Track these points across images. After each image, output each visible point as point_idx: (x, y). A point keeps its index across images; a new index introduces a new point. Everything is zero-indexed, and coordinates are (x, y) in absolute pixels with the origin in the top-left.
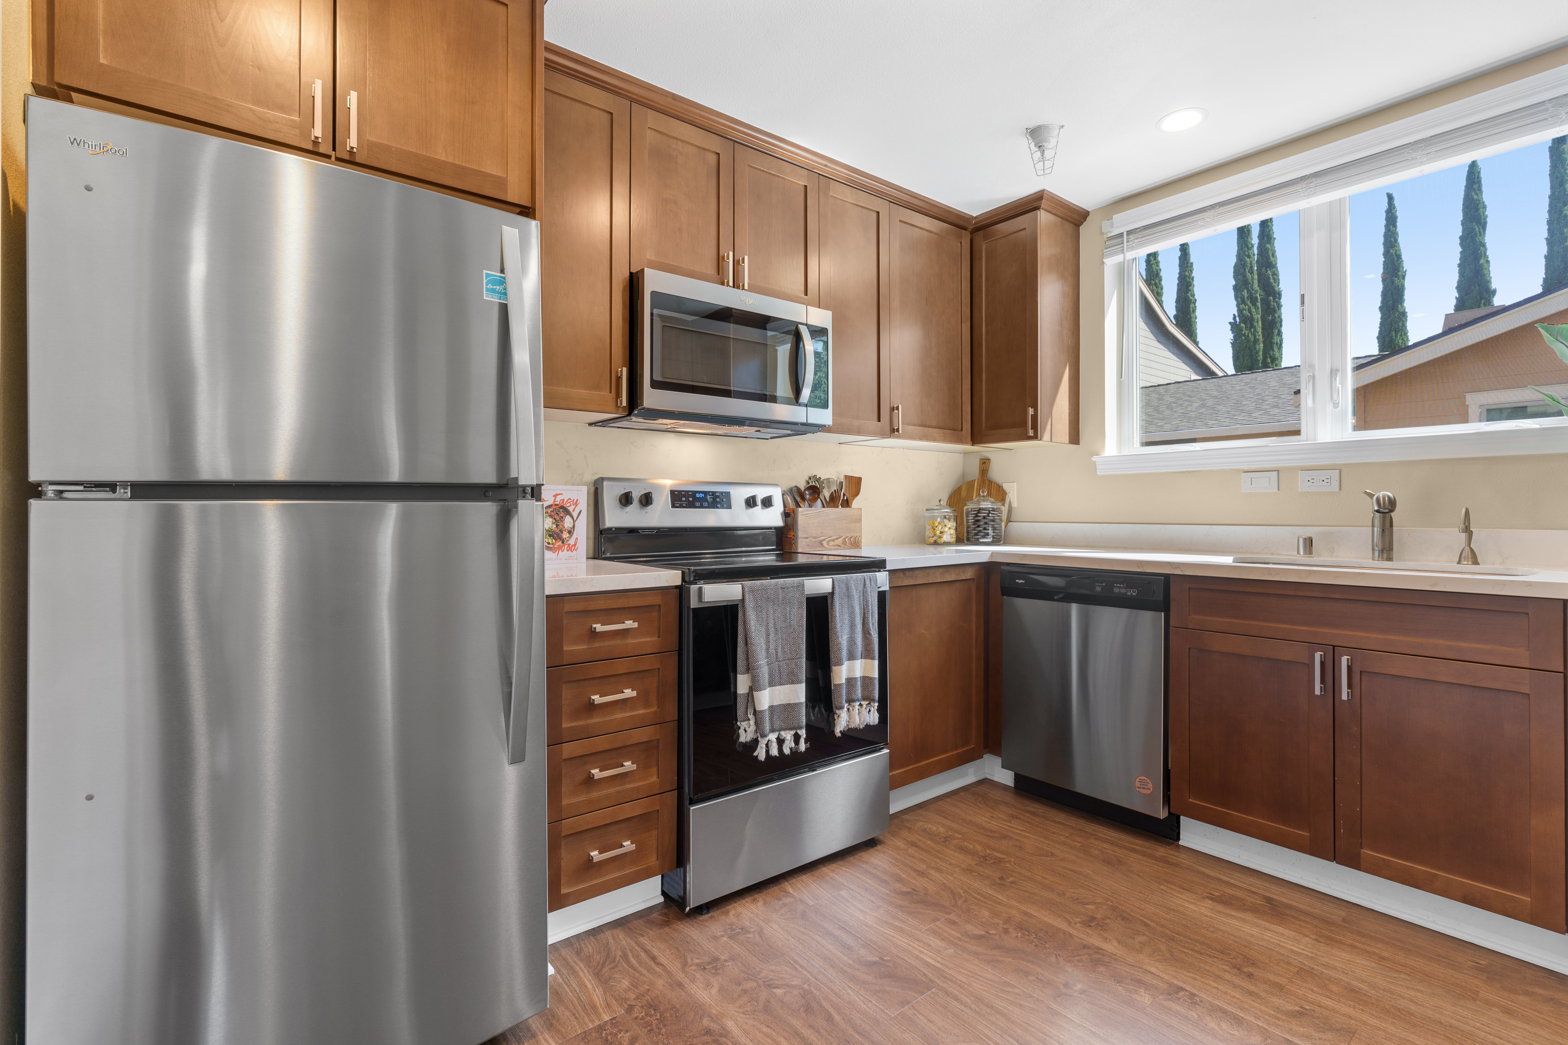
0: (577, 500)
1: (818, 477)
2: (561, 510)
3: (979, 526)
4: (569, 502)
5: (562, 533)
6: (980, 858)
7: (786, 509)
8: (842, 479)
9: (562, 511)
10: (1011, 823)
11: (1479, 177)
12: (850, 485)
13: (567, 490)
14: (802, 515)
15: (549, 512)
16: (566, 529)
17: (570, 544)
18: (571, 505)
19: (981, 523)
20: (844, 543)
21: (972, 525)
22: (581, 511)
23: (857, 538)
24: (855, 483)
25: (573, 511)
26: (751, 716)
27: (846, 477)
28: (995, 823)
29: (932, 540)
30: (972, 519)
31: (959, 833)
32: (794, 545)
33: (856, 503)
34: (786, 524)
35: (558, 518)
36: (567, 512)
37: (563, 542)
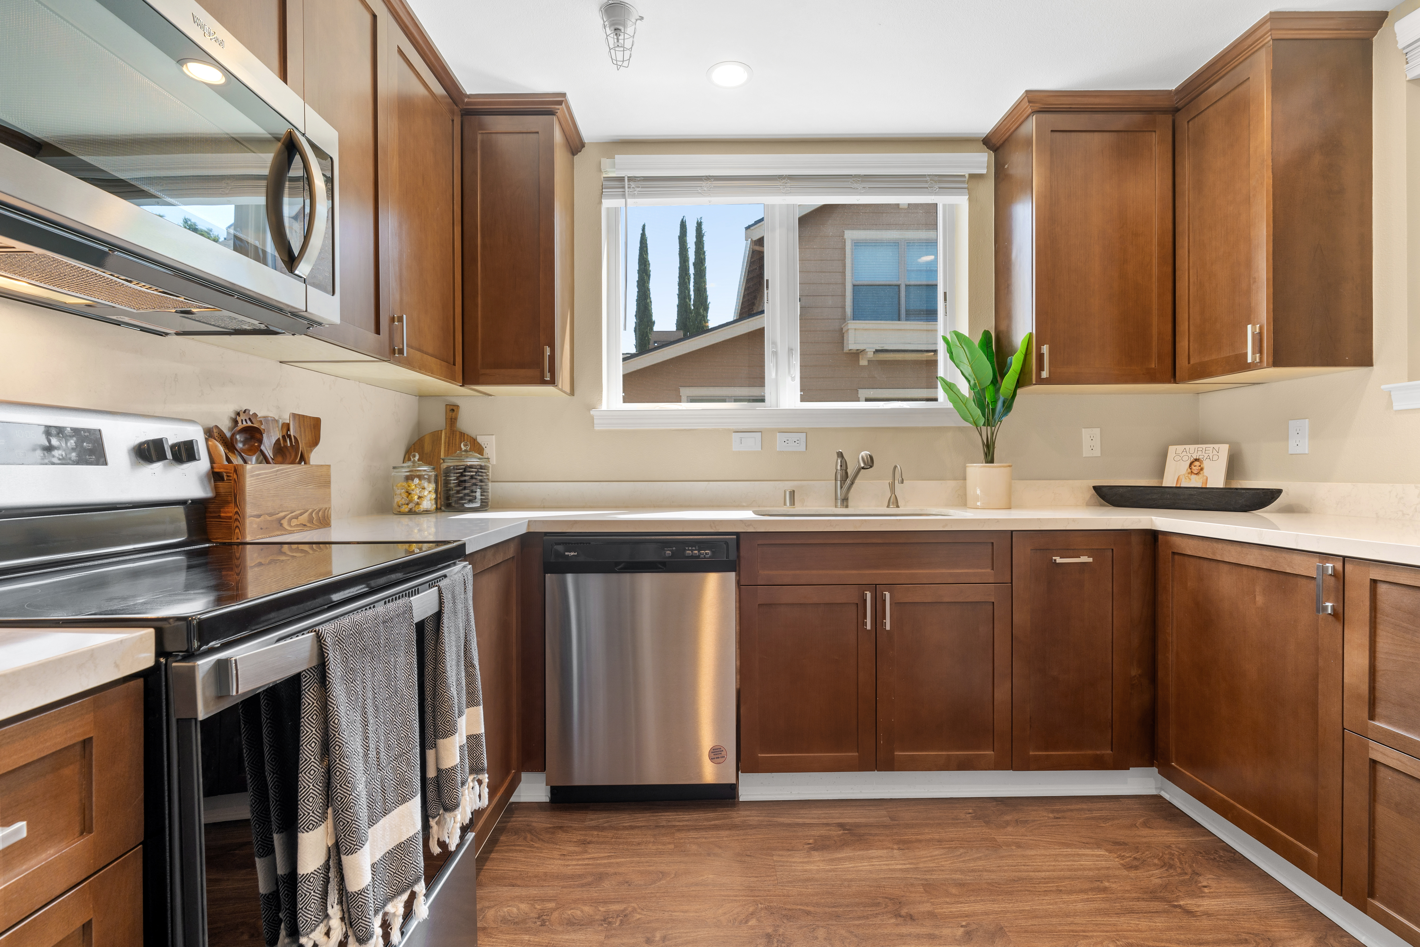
1: (251, 413)
3: (465, 488)
6: (602, 925)
7: (214, 465)
10: (590, 853)
11: (646, 244)
14: (252, 476)
19: (467, 485)
20: (311, 520)
21: (456, 486)
23: (326, 511)
24: (313, 426)
26: (334, 911)
27: (294, 416)
28: (574, 863)
29: (405, 508)
30: (454, 480)
31: (550, 901)
32: (237, 531)
33: (316, 457)
34: (216, 493)
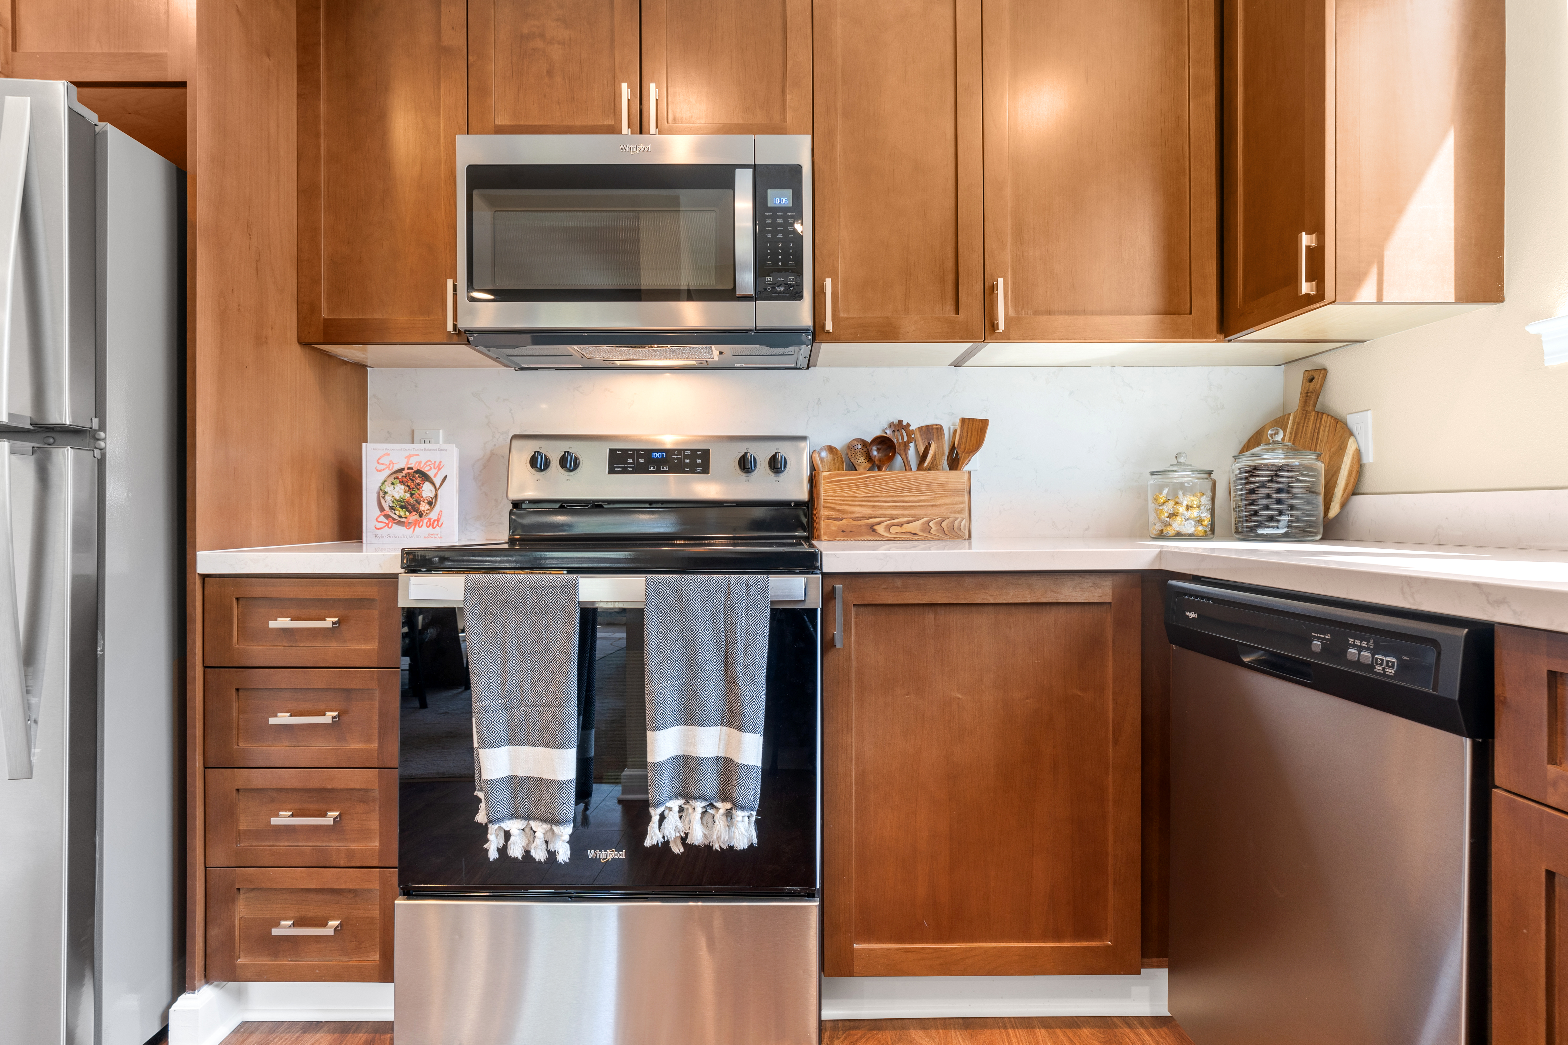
0: (441, 462)
1: (912, 423)
2: (417, 475)
4: (429, 465)
5: (419, 504)
8: (957, 421)
9: (419, 477)
12: (969, 434)
13: (425, 449)
15: (400, 477)
16: (424, 500)
17: (430, 519)
18: (431, 468)
20: (927, 528)
22: (446, 477)
23: (956, 522)
24: (975, 430)
25: (435, 476)
27: (963, 420)
32: (816, 531)
35: (412, 485)
36: (425, 477)
37: (421, 516)
